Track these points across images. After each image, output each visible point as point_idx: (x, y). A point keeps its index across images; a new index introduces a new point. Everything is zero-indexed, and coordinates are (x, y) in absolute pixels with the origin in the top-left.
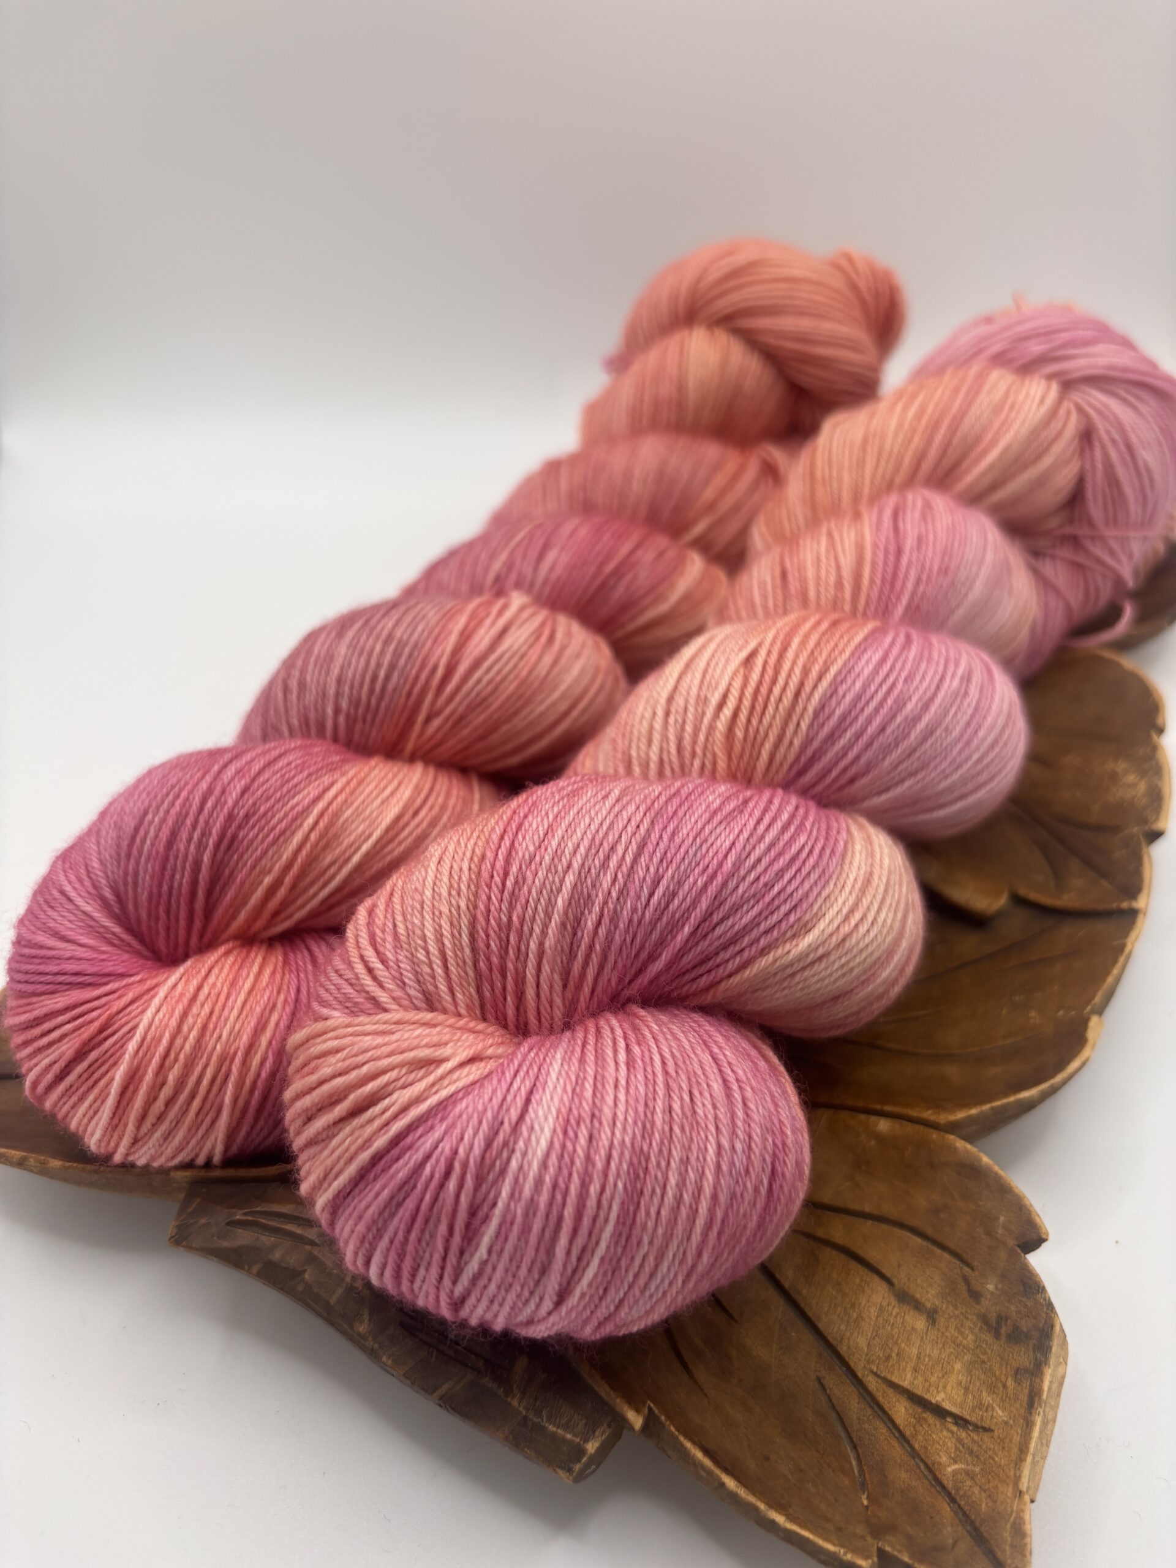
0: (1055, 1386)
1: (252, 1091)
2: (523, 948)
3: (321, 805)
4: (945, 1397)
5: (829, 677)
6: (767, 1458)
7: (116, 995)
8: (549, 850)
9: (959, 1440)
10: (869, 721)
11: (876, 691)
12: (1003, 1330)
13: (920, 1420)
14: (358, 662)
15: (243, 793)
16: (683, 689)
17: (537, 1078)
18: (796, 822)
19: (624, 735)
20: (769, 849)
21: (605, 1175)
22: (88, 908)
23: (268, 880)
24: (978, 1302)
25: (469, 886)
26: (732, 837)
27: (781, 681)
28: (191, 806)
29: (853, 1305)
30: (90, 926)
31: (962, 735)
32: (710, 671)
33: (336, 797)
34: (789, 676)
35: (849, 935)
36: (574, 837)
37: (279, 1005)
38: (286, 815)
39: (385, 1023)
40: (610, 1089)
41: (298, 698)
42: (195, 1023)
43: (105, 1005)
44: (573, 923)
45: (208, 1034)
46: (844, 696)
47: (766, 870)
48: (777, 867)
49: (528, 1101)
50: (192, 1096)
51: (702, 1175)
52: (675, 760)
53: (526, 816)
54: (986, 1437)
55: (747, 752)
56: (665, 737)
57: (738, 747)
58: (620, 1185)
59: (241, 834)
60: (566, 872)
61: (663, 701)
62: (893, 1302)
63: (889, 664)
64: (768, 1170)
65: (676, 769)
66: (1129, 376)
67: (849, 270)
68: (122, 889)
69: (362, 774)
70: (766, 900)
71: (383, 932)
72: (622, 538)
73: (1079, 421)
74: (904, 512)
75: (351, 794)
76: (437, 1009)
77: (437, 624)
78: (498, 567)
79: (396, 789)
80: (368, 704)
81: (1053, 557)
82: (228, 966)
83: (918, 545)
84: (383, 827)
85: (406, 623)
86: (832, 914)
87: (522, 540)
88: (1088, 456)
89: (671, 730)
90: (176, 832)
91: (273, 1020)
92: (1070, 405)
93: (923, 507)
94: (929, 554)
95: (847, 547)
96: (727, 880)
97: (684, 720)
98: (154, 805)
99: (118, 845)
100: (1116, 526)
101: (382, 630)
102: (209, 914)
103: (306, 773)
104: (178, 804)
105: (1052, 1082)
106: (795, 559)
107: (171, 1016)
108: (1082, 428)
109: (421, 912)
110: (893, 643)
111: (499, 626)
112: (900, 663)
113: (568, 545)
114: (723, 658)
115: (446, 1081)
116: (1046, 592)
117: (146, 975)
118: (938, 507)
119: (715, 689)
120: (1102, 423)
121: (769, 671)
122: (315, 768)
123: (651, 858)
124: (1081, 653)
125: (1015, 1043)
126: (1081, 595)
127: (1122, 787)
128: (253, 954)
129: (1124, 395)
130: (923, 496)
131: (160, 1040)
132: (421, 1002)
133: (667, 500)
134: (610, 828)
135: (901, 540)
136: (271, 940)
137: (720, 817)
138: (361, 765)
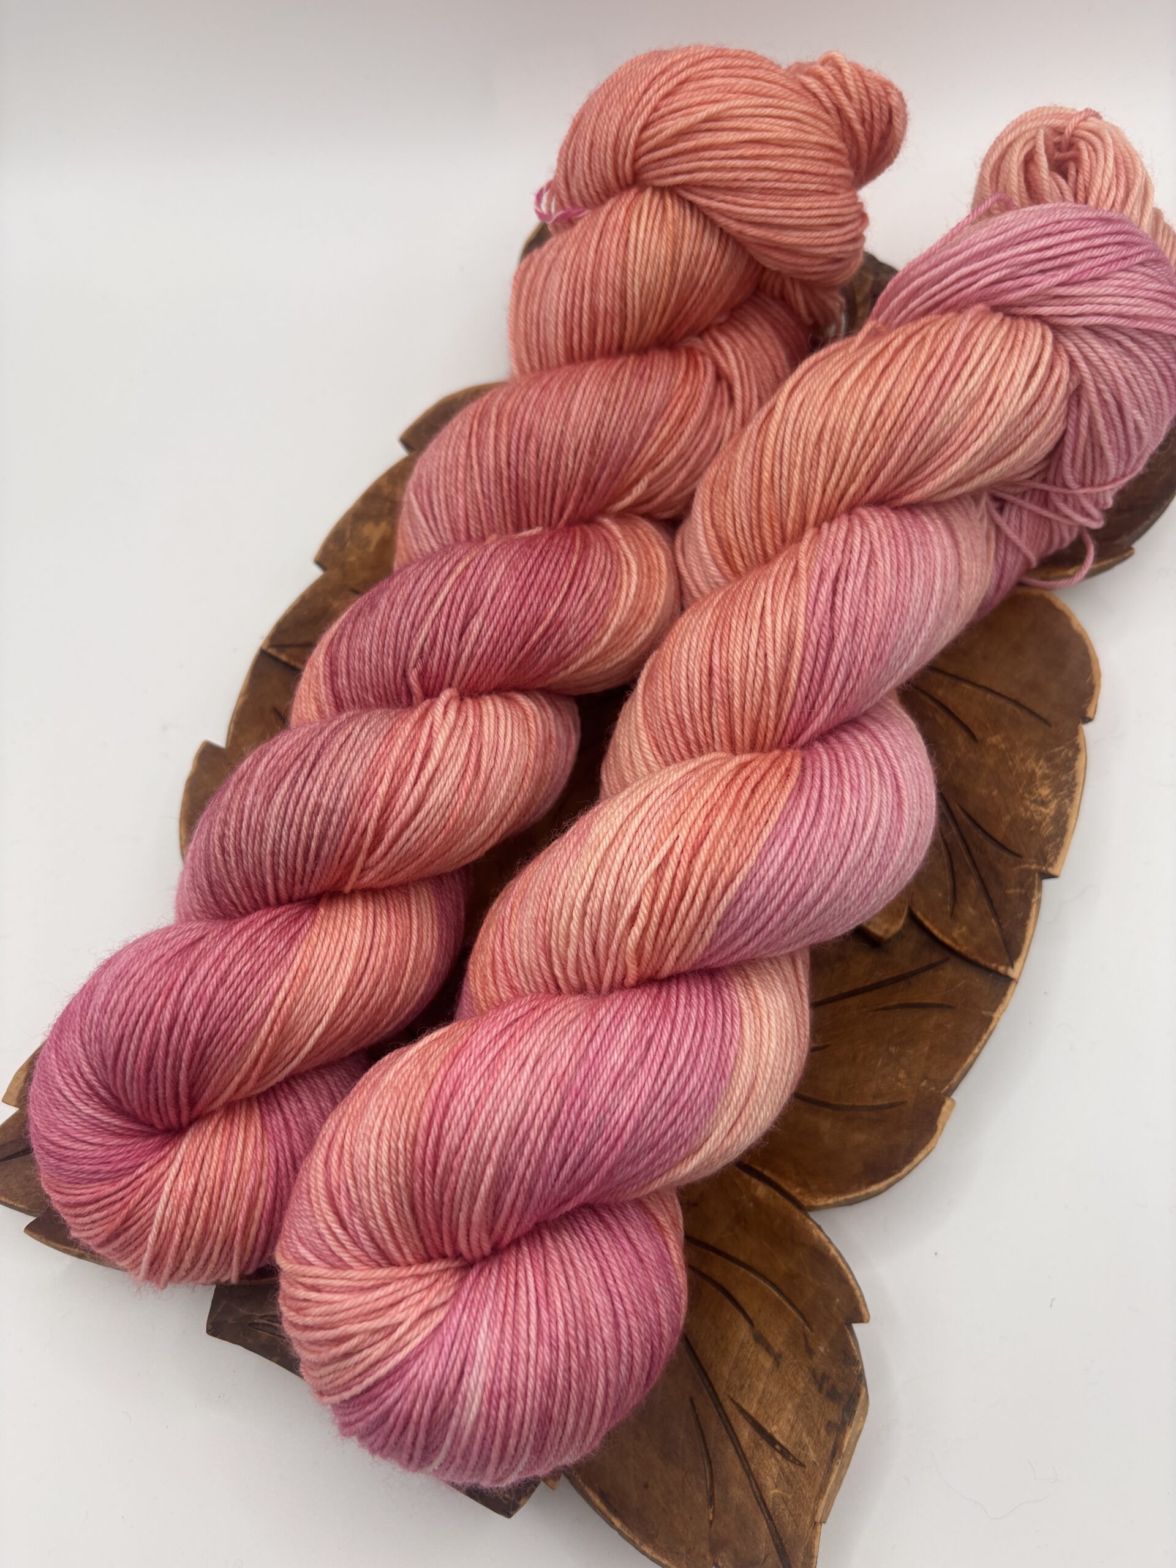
0: (853, 1440)
2: (454, 1218)
3: (272, 1013)
4: (779, 1429)
5: (734, 887)
6: (646, 1486)
7: (130, 1189)
8: (472, 1144)
9: (781, 1469)
10: (771, 918)
11: (779, 890)
12: (825, 1386)
13: (758, 1446)
14: (288, 836)
15: (203, 1019)
16: (600, 885)
17: (468, 1347)
18: (691, 1059)
20: (665, 1102)
21: (520, 1434)
22: (90, 1112)
23: (237, 1079)
24: (811, 1358)
25: (406, 1166)
26: (632, 1103)
27: (688, 898)
28: (159, 1038)
29: (723, 1338)
30: (94, 1124)
32: (624, 872)
33: (285, 999)
34: (696, 891)
36: (493, 1128)
37: (264, 1183)
38: (244, 1029)
40: (522, 1365)
41: (237, 863)
42: (198, 1217)
43: (122, 1198)
44: (496, 1199)
45: (211, 1221)
46: (748, 902)
48: (671, 1117)
49: (462, 1373)
51: (594, 1405)
52: (591, 961)
53: (452, 1095)
54: (800, 1470)
55: (656, 957)
56: (581, 937)
57: (647, 955)
58: (531, 1437)
59: (209, 1051)
60: (486, 1164)
61: (578, 905)
62: (752, 1341)
63: (795, 855)
64: (647, 1368)
65: (592, 967)
66: (1139, 324)
67: (837, 88)
68: (114, 1092)
69: (306, 961)
70: (660, 1146)
71: (339, 1193)
72: (548, 591)
73: (1070, 380)
74: (847, 577)
75: (298, 991)
76: (391, 1263)
77: (361, 784)
78: (421, 640)
79: (339, 963)
80: (304, 870)
81: (1020, 508)
82: (216, 1152)
83: (854, 631)
84: (331, 1010)
85: (330, 787)
86: (718, 1133)
87: (443, 605)
88: (1074, 416)
89: (587, 932)
90: (151, 1059)
91: (261, 1196)
92: (1062, 370)
93: (868, 567)
94: (864, 643)
95: (778, 640)
96: (626, 1146)
97: (599, 925)
98: (127, 1033)
99: (103, 1057)
100: (1092, 484)
101: (308, 798)
102: (192, 1102)
103: (255, 981)
104: (148, 1034)
105: (899, 1175)
106: (724, 654)
107: (178, 1212)
108: (1072, 387)
109: (368, 1187)
110: (802, 824)
111: (423, 780)
112: (806, 851)
113: (492, 612)
114: (636, 857)
115: (401, 1344)
116: (1006, 549)
117: (152, 1162)
118: (884, 566)
119: (628, 896)
120: (1095, 383)
121: (678, 885)
122: (263, 970)
123: (560, 1140)
124: (1035, 592)
125: (880, 1107)
126: (1044, 545)
127: (1035, 801)
128: (236, 1128)
129: (1129, 344)
130: (871, 543)
131: (173, 1233)
132: (377, 1257)
133: (603, 468)
134: (525, 1112)
135: (836, 628)
136: (249, 1101)
137: (622, 1080)
138: (304, 945)
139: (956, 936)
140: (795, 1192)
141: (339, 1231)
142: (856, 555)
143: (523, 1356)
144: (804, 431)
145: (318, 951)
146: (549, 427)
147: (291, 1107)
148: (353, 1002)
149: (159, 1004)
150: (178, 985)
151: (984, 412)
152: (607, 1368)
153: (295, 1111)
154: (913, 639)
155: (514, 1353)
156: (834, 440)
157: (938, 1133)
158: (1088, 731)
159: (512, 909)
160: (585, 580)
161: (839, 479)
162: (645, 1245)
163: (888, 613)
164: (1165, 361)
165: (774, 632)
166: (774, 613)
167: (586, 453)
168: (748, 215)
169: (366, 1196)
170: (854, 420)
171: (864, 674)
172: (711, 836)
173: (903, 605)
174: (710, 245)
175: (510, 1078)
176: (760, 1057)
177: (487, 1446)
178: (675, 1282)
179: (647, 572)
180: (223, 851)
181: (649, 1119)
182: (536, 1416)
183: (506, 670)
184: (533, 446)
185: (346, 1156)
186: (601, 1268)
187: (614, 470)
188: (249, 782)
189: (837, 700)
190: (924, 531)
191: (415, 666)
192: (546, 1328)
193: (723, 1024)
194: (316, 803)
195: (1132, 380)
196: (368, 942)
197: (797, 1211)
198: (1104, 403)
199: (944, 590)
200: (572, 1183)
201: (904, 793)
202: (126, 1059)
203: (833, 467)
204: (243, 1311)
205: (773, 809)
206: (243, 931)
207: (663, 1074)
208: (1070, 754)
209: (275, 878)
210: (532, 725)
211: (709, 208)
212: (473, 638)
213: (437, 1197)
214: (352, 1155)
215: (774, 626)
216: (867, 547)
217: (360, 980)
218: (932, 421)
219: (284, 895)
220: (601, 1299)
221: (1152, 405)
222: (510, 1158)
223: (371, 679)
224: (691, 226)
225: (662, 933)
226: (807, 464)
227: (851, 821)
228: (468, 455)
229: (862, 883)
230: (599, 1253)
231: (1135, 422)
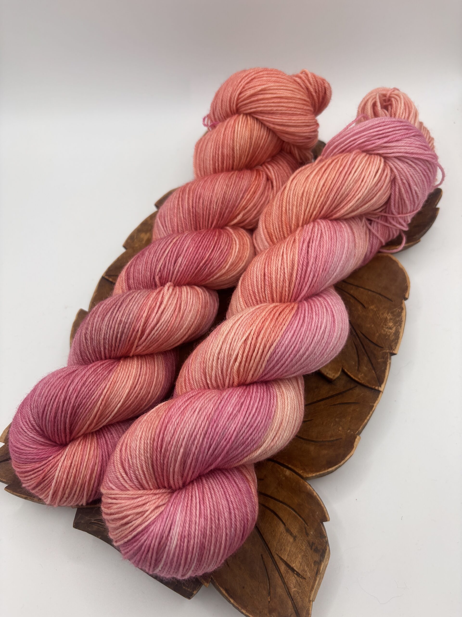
0: (324, 568)
1: (92, 491)
2: (168, 470)
3: (102, 397)
4: (295, 565)
5: (273, 348)
6: (244, 588)
7: (46, 465)
8: (175, 440)
9: (297, 580)
10: (287, 360)
11: (290, 349)
12: (313, 547)
13: (287, 572)
14: (110, 332)
15: (76, 398)
16: (224, 348)
17: (173, 519)
18: (258, 411)
19: (204, 362)
20: (248, 426)
21: (192, 552)
22: (32, 435)
23: (88, 423)
24: (308, 537)
25: (150, 449)
26: (235, 425)
27: (256, 351)
28: (60, 405)
29: (274, 531)
30: (34, 441)
31: (321, 353)
32: (233, 343)
33: (107, 392)
34: (259, 349)
35: (274, 445)
36: (183, 434)
37: (97, 463)
38: (91, 403)
39: (128, 495)
40: (193, 526)
41: (91, 343)
42: (72, 475)
43: (43, 469)
44: (184, 463)
45: (76, 478)
46: (278, 353)
47: (247, 433)
48: (250, 432)
49: (170, 529)
50: (74, 494)
51: (221, 543)
53: (168, 423)
54: (304, 580)
55: (245, 374)
56: (217, 367)
57: (241, 374)
58: (197, 554)
59: (78, 411)
60: (180, 447)
61: (216, 355)
62: (285, 531)
63: (295, 336)
64: (242, 531)
65: (221, 379)
66: (413, 156)
67: (306, 81)
68: (42, 428)
69: (115, 379)
70: (246, 443)
71: (125, 461)
72: (206, 248)
73: (391, 175)
74: (313, 242)
75: (112, 389)
76: (144, 488)
77: (137, 313)
78: (160, 265)
79: (127, 380)
80: (115, 346)
81: (378, 223)
82: (79, 451)
83: (316, 260)
84: (124, 397)
85: (126, 314)
86: (268, 440)
87: (168, 253)
88: (393, 188)
89: (219, 365)
90: (56, 413)
91: (96, 469)
92: (388, 171)
93: (320, 238)
94: (319, 264)
95: (289, 263)
96: (233, 442)
97: (223, 362)
98: (48, 404)
99: (38, 414)
100: (402, 213)
101: (117, 318)
102: (71, 433)
103: (96, 385)
104: (55, 403)
105: (340, 464)
106: (269, 268)
107: (64, 474)
108: (392, 178)
109: (136, 458)
110: (297, 326)
111: (160, 312)
112: (299, 334)
113: (186, 255)
114: (237, 337)
115: (147, 519)
116: (373, 238)
117: (55, 455)
118: (326, 237)
119: (234, 351)
120: (400, 176)
121: (252, 346)
122: (99, 381)
123: (208, 439)
124: (385, 255)
125: (333, 441)
126: (387, 236)
127: (387, 328)
128: (87, 443)
129: (411, 163)
130: (321, 230)
131: (62, 482)
132: (139, 486)
133: (226, 209)
134: (195, 428)
135: (309, 259)
136: (92, 433)
137: (232, 417)
138: (115, 373)
139: (360, 377)
140: (300, 472)
141: (125, 476)
142: (316, 234)
143: (194, 522)
144: (297, 193)
145: (120, 375)
146: (207, 194)
147: (108, 436)
148: (132, 395)
149: (60, 392)
150: (67, 386)
151: (361, 185)
152: (226, 529)
153: (110, 438)
154: (337, 264)
155: (190, 521)
156: (308, 196)
157: (354, 448)
158: (407, 303)
159: (192, 360)
160: (219, 245)
161: (310, 209)
162: (242, 485)
163: (328, 254)
164: (424, 169)
165: (287, 260)
166: (287, 254)
167: (220, 203)
168: (276, 122)
169: (135, 462)
170: (314, 188)
171: (320, 275)
172: (264, 329)
173: (333, 251)
174: (264, 133)
175: (190, 416)
176: (284, 412)
177: (180, 558)
178: (253, 501)
179: (242, 245)
180: (86, 339)
181: (242, 432)
182: (199, 545)
183: (191, 276)
184: (201, 201)
185: (128, 447)
186: (224, 492)
187: (230, 210)
188: (96, 313)
189: (310, 285)
190: (341, 227)
191: (158, 275)
192: (203, 511)
193: (270, 400)
194: (120, 320)
195: (413, 176)
196: (139, 373)
197: (301, 479)
198: (404, 183)
199: (348, 248)
200: (213, 457)
201: (335, 317)
202: (47, 413)
203: (308, 205)
204: (87, 518)
205: (287, 320)
206: (92, 367)
207: (247, 415)
208: (400, 311)
209: (105, 348)
210: (200, 296)
211: (262, 120)
212: (179, 265)
213: (162, 461)
214: (130, 447)
215: (287, 258)
216: (320, 232)
217: (135, 387)
218: (342, 188)
219: (107, 355)
220: (224, 502)
221: (421, 185)
222: (189, 445)
223: (142, 280)
224: (257, 126)
225: (247, 365)
226: (298, 205)
227: (316, 325)
228: (178, 204)
229: (321, 348)
230: (223, 486)
231: (415, 190)
